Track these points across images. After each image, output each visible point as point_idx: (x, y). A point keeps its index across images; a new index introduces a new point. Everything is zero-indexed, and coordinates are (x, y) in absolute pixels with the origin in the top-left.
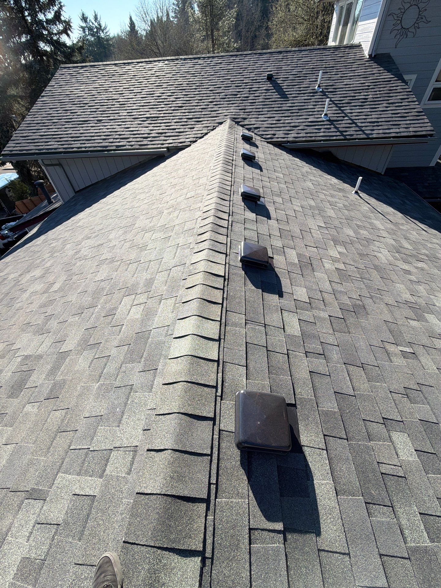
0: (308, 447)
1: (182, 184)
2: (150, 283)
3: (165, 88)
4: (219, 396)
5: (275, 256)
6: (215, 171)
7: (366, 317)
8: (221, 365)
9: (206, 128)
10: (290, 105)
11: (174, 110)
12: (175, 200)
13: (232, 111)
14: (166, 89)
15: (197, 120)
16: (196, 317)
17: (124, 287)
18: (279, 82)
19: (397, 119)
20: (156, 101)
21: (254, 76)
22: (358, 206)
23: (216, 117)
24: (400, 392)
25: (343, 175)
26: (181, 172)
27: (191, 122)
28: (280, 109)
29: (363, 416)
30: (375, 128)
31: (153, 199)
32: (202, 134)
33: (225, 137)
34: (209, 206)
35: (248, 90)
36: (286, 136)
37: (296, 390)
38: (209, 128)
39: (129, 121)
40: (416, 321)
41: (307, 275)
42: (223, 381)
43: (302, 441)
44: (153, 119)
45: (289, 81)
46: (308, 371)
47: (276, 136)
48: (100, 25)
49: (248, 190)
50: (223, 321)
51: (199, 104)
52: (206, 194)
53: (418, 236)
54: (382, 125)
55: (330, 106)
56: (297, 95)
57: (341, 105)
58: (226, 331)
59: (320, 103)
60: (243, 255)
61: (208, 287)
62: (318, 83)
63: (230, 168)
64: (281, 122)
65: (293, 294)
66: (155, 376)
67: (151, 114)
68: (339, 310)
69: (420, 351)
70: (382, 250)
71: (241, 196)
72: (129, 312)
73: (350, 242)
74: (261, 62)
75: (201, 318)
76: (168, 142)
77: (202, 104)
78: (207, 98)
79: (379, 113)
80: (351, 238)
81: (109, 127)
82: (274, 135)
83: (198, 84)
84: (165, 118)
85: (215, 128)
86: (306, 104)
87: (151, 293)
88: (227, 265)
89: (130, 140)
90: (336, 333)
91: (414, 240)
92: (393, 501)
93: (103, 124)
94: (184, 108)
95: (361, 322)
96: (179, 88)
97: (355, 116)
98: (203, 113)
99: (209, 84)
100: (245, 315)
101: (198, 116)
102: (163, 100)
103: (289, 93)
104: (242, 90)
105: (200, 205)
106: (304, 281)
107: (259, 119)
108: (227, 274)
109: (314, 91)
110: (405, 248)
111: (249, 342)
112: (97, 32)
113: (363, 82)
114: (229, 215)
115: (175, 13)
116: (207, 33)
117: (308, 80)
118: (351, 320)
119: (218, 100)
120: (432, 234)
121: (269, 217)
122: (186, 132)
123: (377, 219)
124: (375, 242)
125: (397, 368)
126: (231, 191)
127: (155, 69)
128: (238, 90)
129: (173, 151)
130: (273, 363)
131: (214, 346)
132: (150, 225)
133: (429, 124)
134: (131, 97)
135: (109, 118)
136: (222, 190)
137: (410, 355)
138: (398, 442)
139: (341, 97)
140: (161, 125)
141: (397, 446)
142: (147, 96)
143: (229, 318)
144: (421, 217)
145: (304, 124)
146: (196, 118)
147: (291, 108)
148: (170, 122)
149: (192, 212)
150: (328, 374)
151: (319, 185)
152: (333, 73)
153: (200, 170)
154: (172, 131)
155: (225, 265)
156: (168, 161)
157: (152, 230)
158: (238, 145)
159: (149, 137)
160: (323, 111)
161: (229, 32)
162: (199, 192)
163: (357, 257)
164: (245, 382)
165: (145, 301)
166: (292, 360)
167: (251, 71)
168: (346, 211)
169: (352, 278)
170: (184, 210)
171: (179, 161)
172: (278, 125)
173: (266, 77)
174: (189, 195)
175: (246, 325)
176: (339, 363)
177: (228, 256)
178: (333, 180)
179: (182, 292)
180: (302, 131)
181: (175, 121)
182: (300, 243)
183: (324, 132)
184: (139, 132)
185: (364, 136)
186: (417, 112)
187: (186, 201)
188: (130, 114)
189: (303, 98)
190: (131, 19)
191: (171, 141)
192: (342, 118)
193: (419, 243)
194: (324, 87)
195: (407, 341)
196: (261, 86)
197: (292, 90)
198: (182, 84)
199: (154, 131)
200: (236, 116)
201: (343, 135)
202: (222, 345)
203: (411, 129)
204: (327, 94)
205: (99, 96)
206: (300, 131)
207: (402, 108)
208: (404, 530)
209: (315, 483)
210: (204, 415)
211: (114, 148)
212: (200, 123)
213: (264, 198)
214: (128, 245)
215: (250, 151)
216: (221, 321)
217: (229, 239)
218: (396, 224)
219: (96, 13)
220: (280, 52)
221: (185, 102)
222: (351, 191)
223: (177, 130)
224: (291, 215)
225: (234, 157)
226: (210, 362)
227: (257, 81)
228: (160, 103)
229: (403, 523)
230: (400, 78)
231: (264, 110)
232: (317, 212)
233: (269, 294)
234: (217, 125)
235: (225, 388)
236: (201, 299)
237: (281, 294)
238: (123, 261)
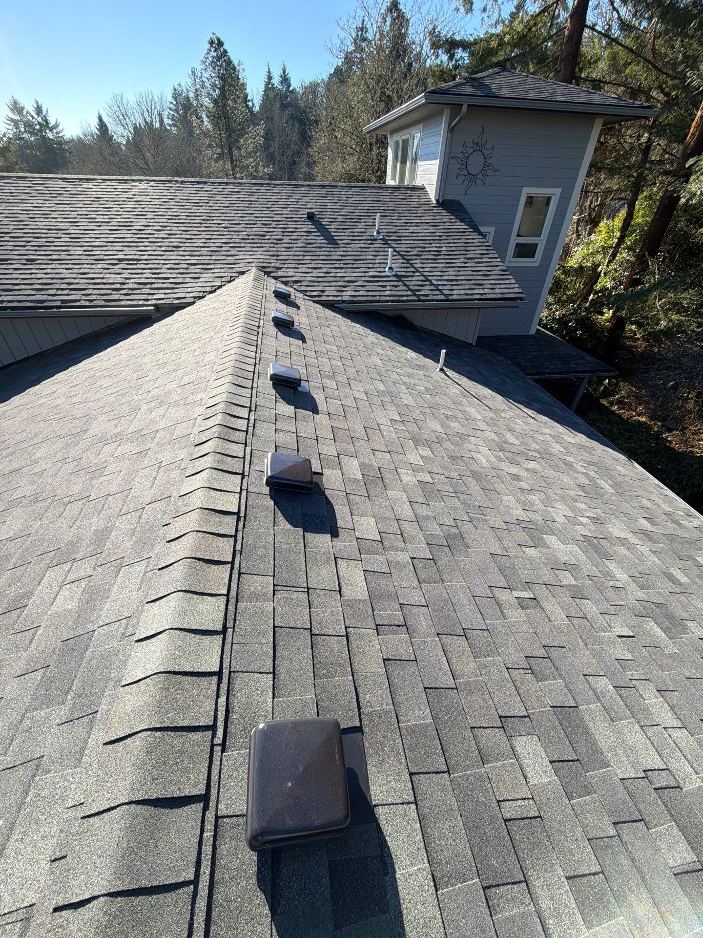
0: (384, 805)
1: (176, 362)
2: (102, 536)
3: (151, 219)
4: (218, 745)
5: (325, 471)
6: (229, 342)
7: (466, 551)
8: (225, 680)
9: (220, 279)
10: (342, 253)
11: (165, 251)
12: (162, 388)
13: (258, 257)
14: (152, 221)
15: (204, 266)
16: (181, 593)
17: (52, 549)
18: (324, 223)
19: (479, 277)
20: (135, 236)
21: (288, 212)
22: (444, 389)
23: (234, 264)
24: (521, 667)
25: (423, 347)
26: (176, 343)
27: (193, 269)
28: (328, 258)
29: (470, 721)
30: (454, 287)
31: (125, 386)
32: (212, 286)
33: (247, 293)
34: (217, 397)
35: (281, 230)
36: (340, 294)
37: (361, 699)
38: (224, 279)
39: (88, 264)
40: (533, 549)
41: (375, 496)
42: (227, 712)
43: (373, 797)
44: (130, 262)
45: (338, 223)
46: (381, 660)
47: (326, 293)
48: (46, 121)
49: (281, 370)
50: (233, 593)
51: (206, 245)
52: (213, 378)
53: (525, 427)
54: (462, 285)
55: (395, 258)
56: (350, 242)
57: (409, 257)
58: (238, 611)
59: (382, 253)
60: (269, 474)
61: (207, 535)
62: (377, 228)
63: (255, 338)
64: (332, 275)
65: (354, 529)
66: (91, 729)
67: (126, 255)
68: (425, 546)
69: (542, 593)
70: (481, 448)
71: (271, 380)
72: (55, 598)
73: (437, 441)
74: (296, 196)
75: (190, 595)
76: (155, 297)
77: (211, 245)
78: (220, 237)
79: (457, 269)
80: (438, 434)
81: (49, 271)
82: (323, 291)
83: (204, 218)
84: (151, 262)
85: (234, 280)
86: (363, 253)
87: (103, 556)
88: (244, 493)
89: (90, 292)
90: (422, 585)
91: (521, 431)
92: (526, 868)
93: (38, 266)
94: (183, 249)
95: (459, 561)
96: (173, 221)
97: (428, 272)
98: (214, 258)
99: (222, 218)
100: (274, 576)
101: (206, 262)
102: (148, 236)
103: (339, 238)
104: (272, 230)
105: (201, 395)
106: (372, 506)
107: (300, 270)
108: (243, 509)
109: (372, 238)
110: (510, 444)
111: (280, 625)
112: (40, 131)
113: (433, 231)
114: (250, 411)
115: (173, 119)
116: (223, 151)
117: (363, 224)
118: (444, 560)
119: (237, 240)
120: (541, 422)
121: (315, 410)
122: (187, 283)
123: (471, 405)
124: (471, 438)
125: (514, 626)
126: (254, 373)
127: (133, 192)
128: (265, 230)
129: (165, 311)
130: (323, 655)
131: (213, 645)
132: (116, 431)
133: (517, 285)
134: (91, 228)
135: (49, 257)
136: (239, 372)
137: (531, 603)
138: (525, 755)
139: (407, 247)
140: (144, 271)
141: (524, 763)
142: (119, 228)
143: (243, 586)
144: (525, 400)
145: (363, 279)
146: (202, 264)
147: (343, 258)
148: (160, 268)
149: (189, 407)
150: (413, 658)
151: (390, 361)
152: (395, 218)
153: (207, 340)
154: (162, 281)
155: (240, 493)
156: (156, 326)
157: (117, 439)
158: (267, 304)
159: (123, 289)
160: (387, 263)
161: (256, 153)
162: (203, 375)
163: (447, 462)
164: (270, 705)
165: (90, 573)
166: (354, 644)
167: (284, 206)
168: (429, 396)
169: (442, 493)
170: (176, 404)
171: (175, 326)
172: (327, 279)
173: (306, 216)
174: (185, 380)
175: (274, 594)
176: (429, 634)
177: (246, 478)
178: (409, 353)
179: (160, 548)
180: (362, 289)
181: (168, 266)
182: (364, 448)
183: (390, 290)
184: (104, 281)
185: (443, 297)
186: (501, 270)
187: (179, 390)
188: (88, 253)
189: (359, 245)
190: (100, 118)
191: (162, 296)
192: (412, 274)
193: (527, 434)
194: (384, 234)
195: (524, 581)
196: (299, 226)
197: (343, 234)
198: (179, 216)
199: (132, 281)
200: (265, 265)
201: (415, 295)
202: (229, 640)
203: (497, 291)
204: (389, 242)
205: (31, 223)
206: (358, 288)
207: (483, 265)
208: (547, 921)
209: (398, 876)
210: (186, 793)
211: (59, 304)
212: (209, 271)
213: (308, 381)
214: (70, 467)
215: (287, 315)
216: (228, 595)
217: (248, 449)
218: (496, 411)
219: (40, 104)
220: (323, 186)
221: (184, 241)
222: (434, 368)
223: (171, 280)
224: (351, 405)
225: (262, 322)
226: (203, 679)
227: (294, 219)
228: (142, 240)
229: (544, 906)
230: (476, 229)
231: (305, 258)
232: (388, 399)
233: (315, 535)
234: (237, 275)
235: (232, 723)
236: (193, 558)
237: (334, 532)
238: (57, 498)
